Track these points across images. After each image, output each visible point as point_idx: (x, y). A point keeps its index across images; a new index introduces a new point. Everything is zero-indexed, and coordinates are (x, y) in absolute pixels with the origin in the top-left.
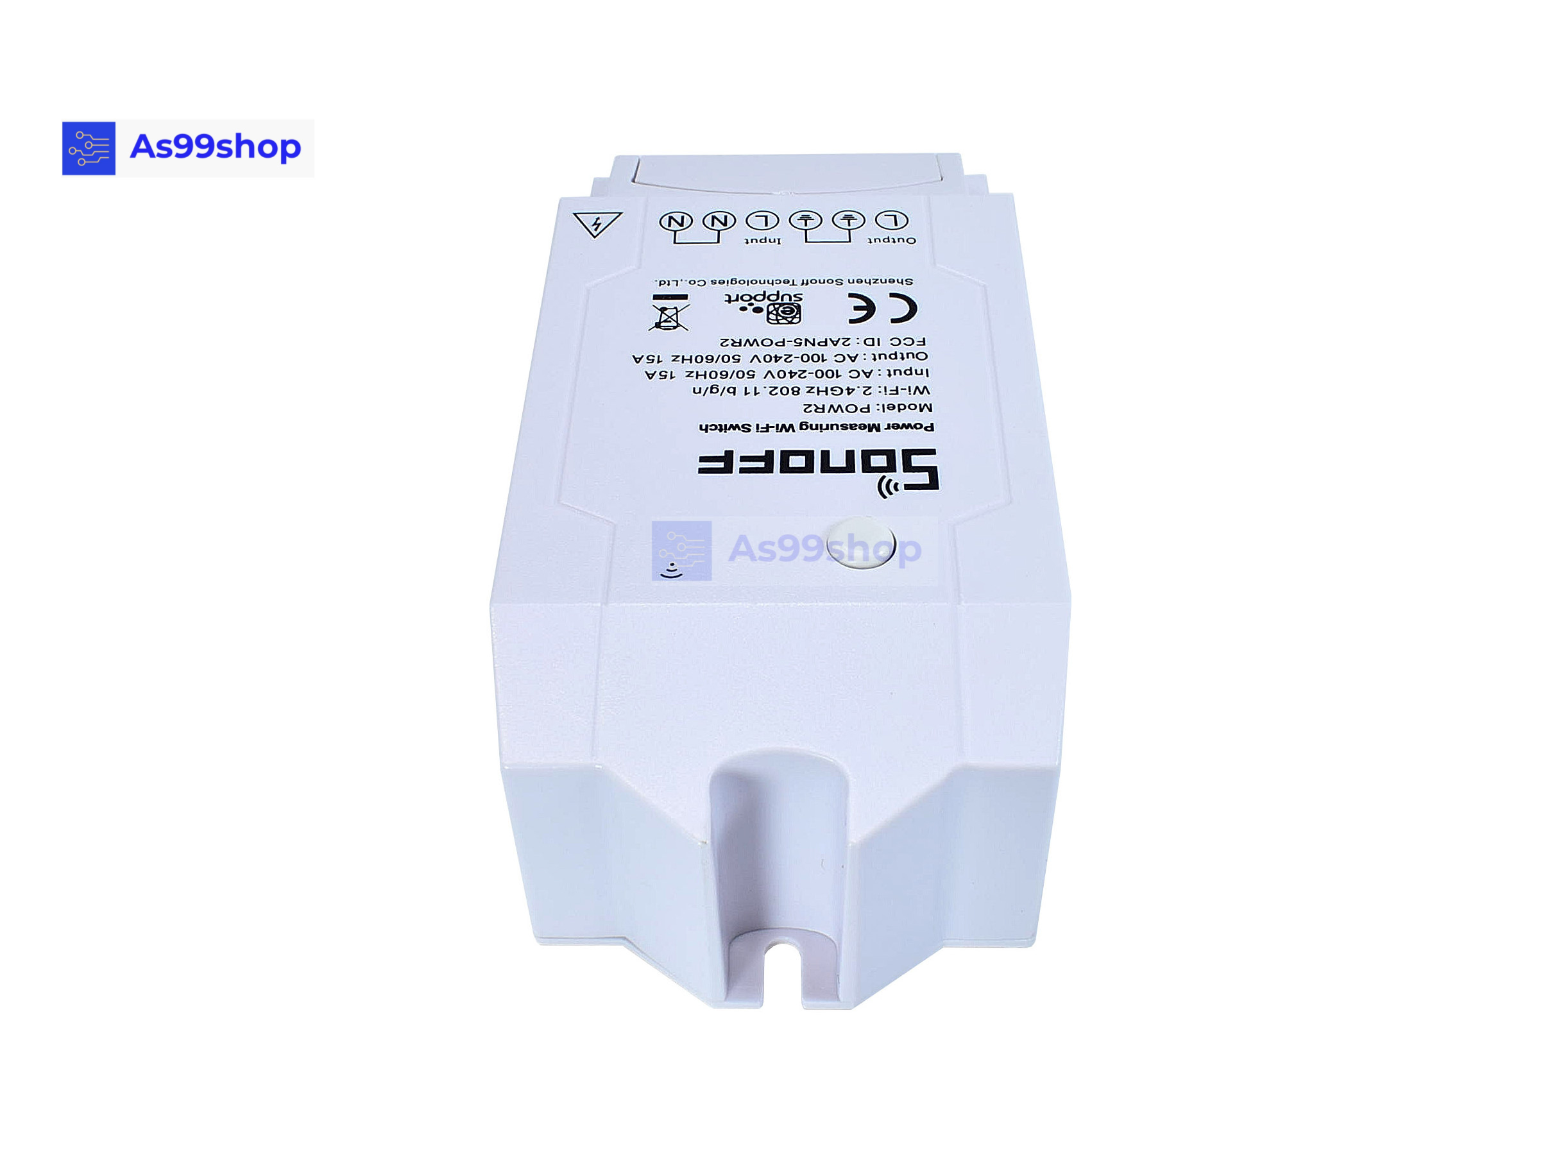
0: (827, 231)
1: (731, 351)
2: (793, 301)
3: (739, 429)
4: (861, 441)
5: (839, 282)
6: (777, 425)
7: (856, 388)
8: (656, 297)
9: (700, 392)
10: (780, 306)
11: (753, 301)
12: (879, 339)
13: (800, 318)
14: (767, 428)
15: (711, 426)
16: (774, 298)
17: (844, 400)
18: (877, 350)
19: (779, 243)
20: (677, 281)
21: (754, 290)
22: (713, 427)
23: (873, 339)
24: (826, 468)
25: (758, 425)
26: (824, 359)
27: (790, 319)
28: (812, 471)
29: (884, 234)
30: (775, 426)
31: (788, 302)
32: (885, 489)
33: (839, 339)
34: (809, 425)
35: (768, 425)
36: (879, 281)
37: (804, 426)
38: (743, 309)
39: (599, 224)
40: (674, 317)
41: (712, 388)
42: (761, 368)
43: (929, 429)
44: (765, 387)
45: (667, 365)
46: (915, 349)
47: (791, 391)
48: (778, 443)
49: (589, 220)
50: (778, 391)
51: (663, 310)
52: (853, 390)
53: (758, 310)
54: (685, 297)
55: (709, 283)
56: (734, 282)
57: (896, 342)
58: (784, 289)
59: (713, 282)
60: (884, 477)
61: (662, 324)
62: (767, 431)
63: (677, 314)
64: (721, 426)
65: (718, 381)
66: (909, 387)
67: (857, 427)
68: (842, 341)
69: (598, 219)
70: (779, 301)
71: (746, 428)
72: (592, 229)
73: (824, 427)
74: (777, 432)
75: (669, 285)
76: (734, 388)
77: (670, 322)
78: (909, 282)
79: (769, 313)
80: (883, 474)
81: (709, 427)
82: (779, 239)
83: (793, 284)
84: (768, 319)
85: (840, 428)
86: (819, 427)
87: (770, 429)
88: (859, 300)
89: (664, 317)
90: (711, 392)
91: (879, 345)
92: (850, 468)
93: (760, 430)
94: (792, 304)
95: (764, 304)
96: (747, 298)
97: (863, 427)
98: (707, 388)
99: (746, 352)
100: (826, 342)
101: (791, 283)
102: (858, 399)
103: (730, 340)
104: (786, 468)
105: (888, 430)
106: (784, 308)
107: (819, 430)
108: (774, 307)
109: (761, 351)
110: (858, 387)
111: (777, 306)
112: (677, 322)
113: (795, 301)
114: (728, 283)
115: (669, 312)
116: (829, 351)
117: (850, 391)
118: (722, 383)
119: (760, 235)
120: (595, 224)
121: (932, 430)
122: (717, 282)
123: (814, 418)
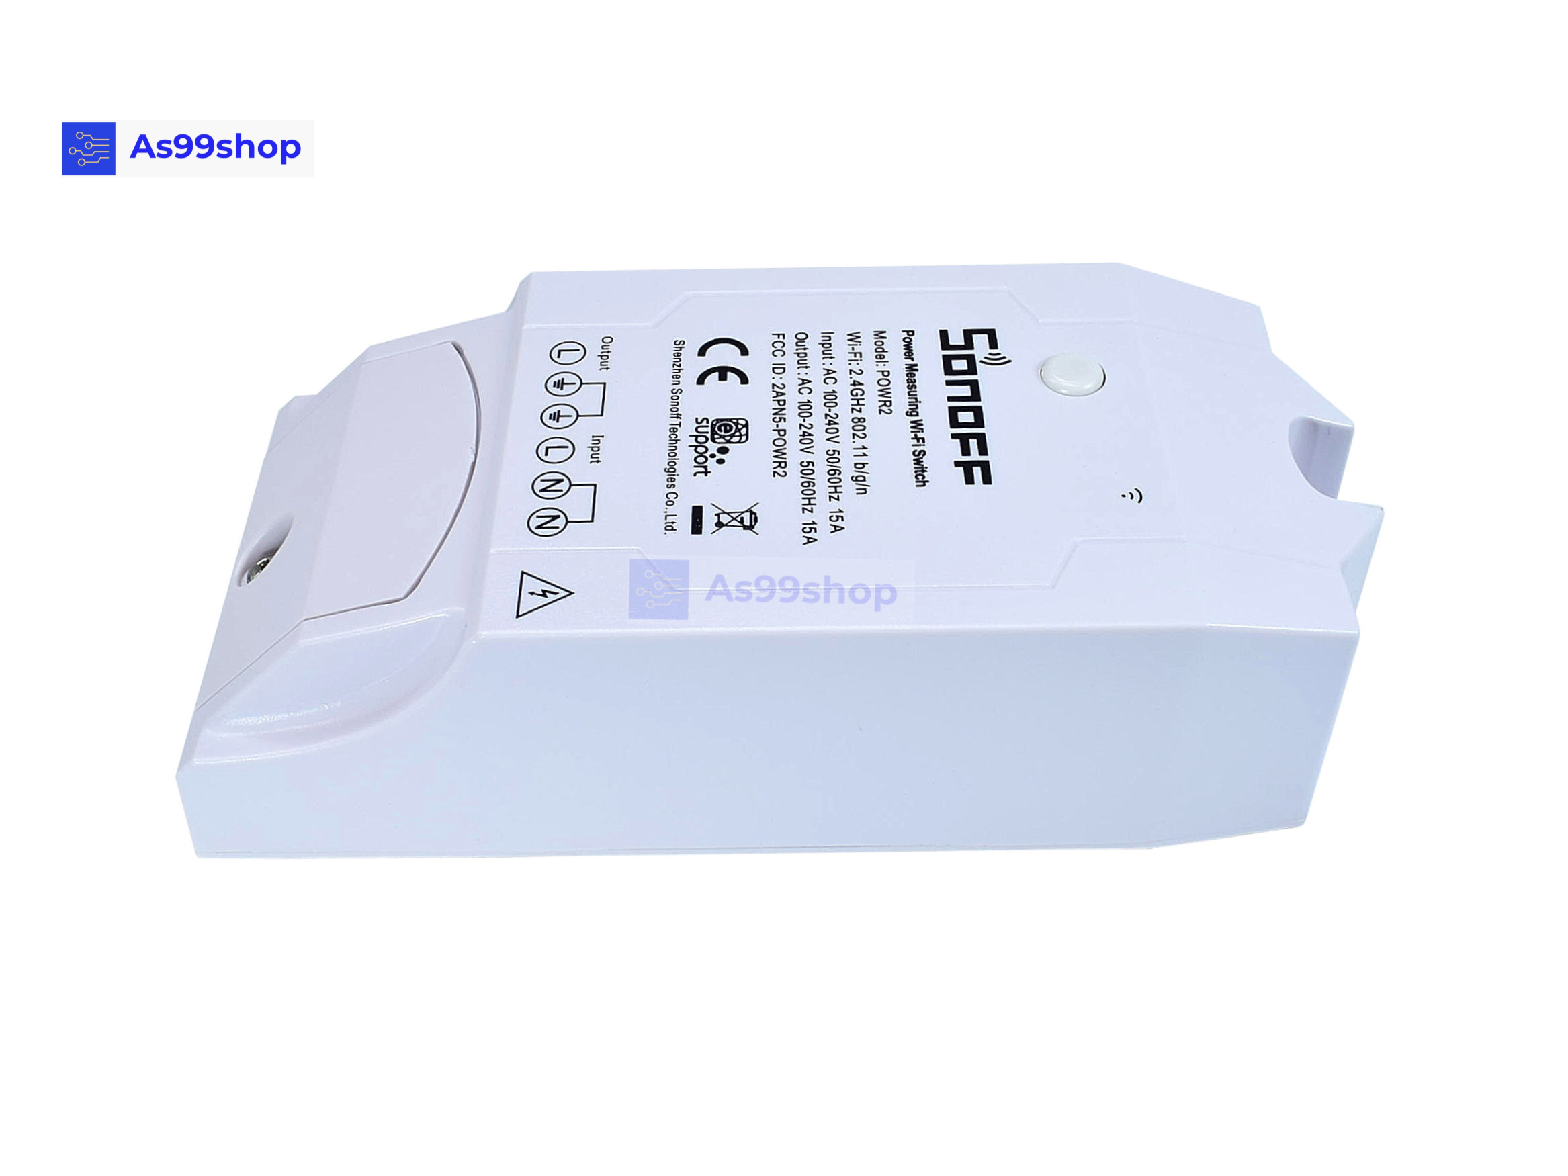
0: (585, 400)
1: (794, 469)
2: (710, 425)
3: (922, 458)
4: (932, 376)
7: (852, 380)
9: (865, 489)
10: (717, 434)
11: (707, 455)
13: (737, 420)
14: (917, 439)
15: (918, 479)
18: (791, 366)
19: (603, 436)
21: (687, 454)
22: (920, 477)
23: (773, 369)
25: (914, 445)
26: (806, 401)
29: (593, 360)
30: (914, 434)
33: (774, 391)
34: (910, 411)
36: (678, 364)
37: (913, 411)
39: (543, 591)
40: (734, 515)
41: (857, 481)
42: (822, 446)
44: (854, 442)
45: (820, 517)
46: (791, 342)
47: (859, 424)
48: (941, 429)
50: (859, 433)
51: (720, 525)
55: (672, 490)
57: (779, 353)
58: (687, 429)
59: (671, 486)
60: (981, 362)
61: (747, 523)
62: (923, 439)
63: (728, 514)
64: (916, 472)
65: (845, 476)
66: (850, 345)
67: (912, 379)
68: (777, 389)
70: (709, 435)
71: (920, 454)
73: (913, 400)
75: (673, 523)
76: (856, 464)
77: (742, 519)
78: (679, 345)
79: (729, 442)
82: (594, 436)
83: (680, 425)
84: (739, 442)
86: (914, 404)
87: (918, 436)
90: (864, 480)
91: (783, 364)
93: (921, 443)
95: (713, 447)
96: (701, 460)
98: (856, 484)
100: (779, 401)
101: (677, 427)
103: (775, 470)
106: (721, 431)
110: (851, 378)
111: (716, 436)
112: (742, 513)
114: (673, 475)
115: (724, 519)
116: (793, 399)
117: (856, 384)
118: (847, 471)
119: (584, 452)
120: (544, 596)
122: (671, 483)
123: (901, 406)
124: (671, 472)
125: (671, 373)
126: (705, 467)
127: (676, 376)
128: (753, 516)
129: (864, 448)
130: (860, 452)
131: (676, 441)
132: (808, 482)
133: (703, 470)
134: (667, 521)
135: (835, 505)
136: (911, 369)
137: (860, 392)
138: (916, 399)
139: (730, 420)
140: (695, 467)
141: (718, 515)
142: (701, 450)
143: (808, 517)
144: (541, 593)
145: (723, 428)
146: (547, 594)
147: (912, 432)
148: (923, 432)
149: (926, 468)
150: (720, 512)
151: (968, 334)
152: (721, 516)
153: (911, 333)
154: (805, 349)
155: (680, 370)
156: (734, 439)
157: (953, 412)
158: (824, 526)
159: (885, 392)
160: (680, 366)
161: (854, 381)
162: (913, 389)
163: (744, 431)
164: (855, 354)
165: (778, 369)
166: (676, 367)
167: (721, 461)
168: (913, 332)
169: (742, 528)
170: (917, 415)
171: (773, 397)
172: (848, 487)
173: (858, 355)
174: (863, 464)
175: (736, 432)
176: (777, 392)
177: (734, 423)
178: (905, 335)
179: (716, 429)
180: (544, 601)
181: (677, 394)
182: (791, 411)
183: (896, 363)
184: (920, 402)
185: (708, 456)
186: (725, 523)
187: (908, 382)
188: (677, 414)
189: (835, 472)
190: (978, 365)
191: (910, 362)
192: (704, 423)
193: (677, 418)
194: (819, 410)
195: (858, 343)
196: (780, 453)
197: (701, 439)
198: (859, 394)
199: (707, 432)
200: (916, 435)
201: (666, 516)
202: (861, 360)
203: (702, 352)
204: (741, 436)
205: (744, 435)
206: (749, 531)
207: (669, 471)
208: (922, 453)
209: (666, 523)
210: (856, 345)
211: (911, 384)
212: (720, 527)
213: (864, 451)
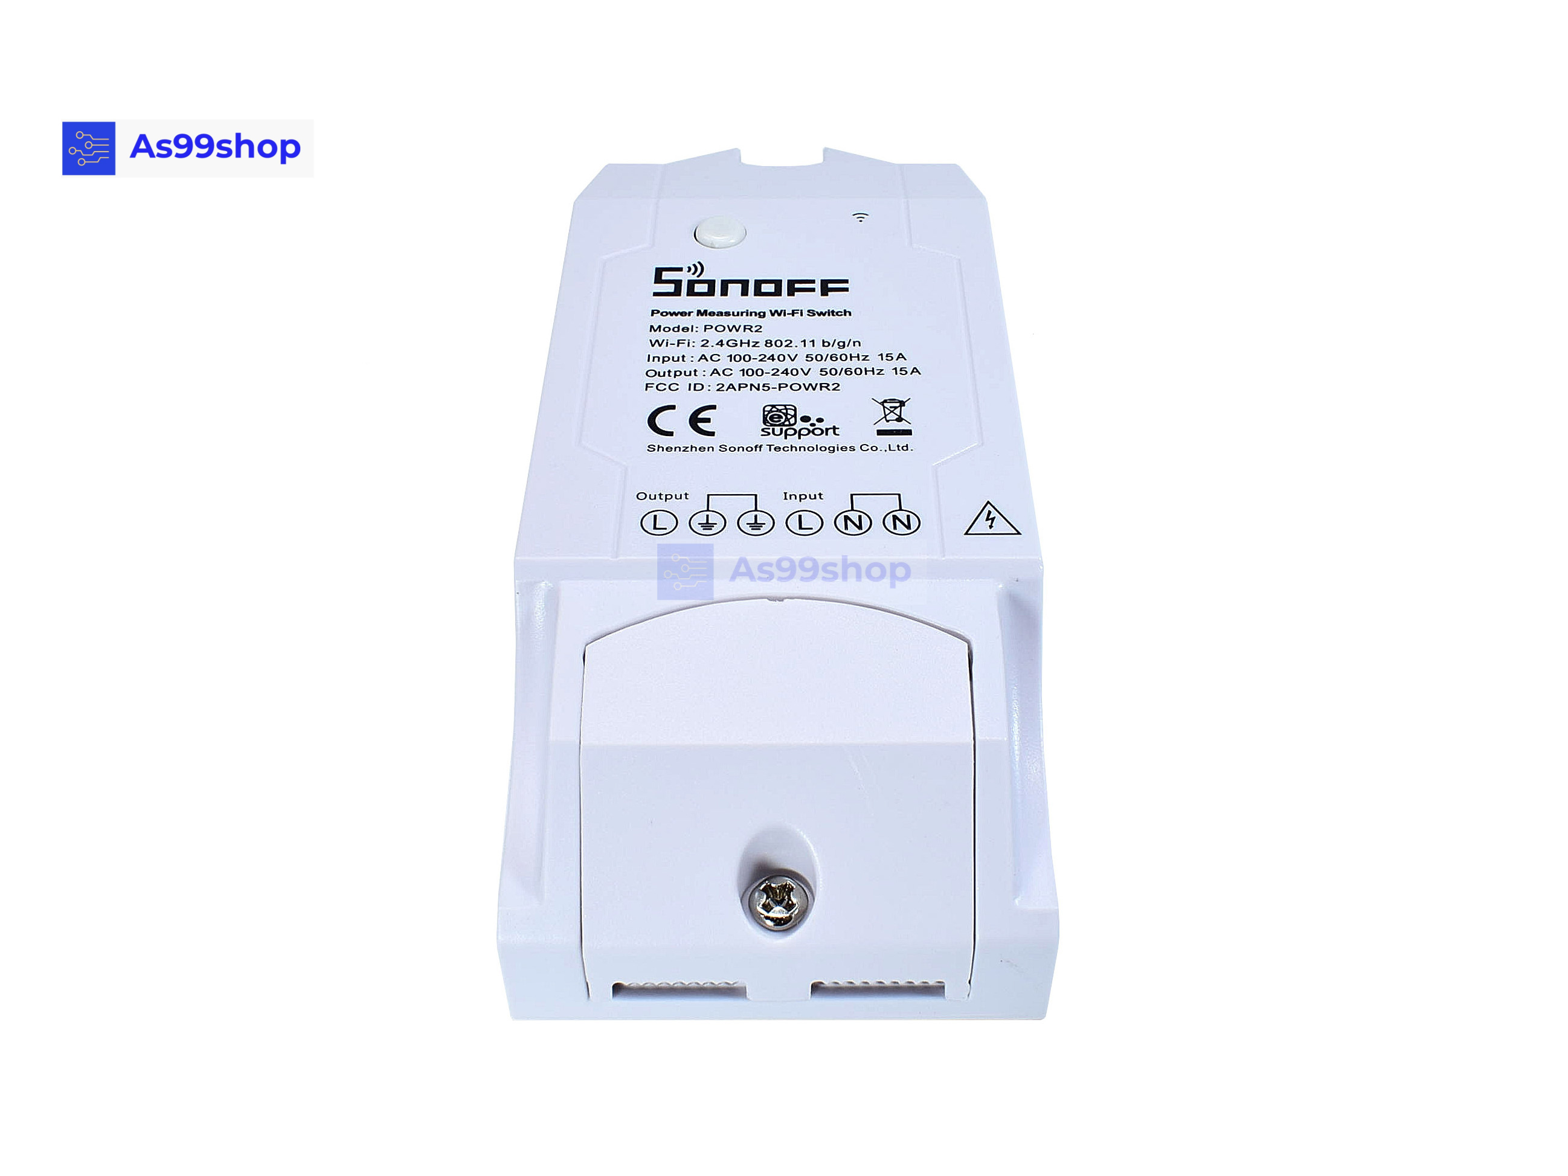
0: (732, 508)
1: (829, 379)
2: (771, 428)
4: (715, 303)
5: (723, 448)
6: (785, 315)
7: (716, 346)
8: (908, 432)
9: (854, 342)
12: (690, 389)
13: (764, 411)
14: (793, 313)
15: (841, 315)
16: (791, 432)
17: (726, 336)
18: (693, 380)
19: (785, 493)
20: (890, 450)
21: (809, 440)
22: (839, 314)
23: (695, 390)
24: (745, 283)
25: (802, 315)
26: (742, 372)
27: (774, 409)
28: (756, 281)
29: (672, 505)
31: (776, 428)
32: (699, 268)
33: (727, 390)
34: (758, 316)
35: (793, 315)
36: (682, 449)
37: (762, 315)
38: (820, 420)
39: (987, 519)
40: (887, 412)
41: (844, 346)
42: (801, 363)
43: (655, 312)
44: (796, 346)
45: (888, 366)
46: (657, 380)
47: (773, 343)
48: (784, 302)
49: (1000, 525)
50: (785, 344)
51: (900, 419)
52: (717, 344)
53: (806, 419)
54: (880, 433)
55: (857, 448)
56: (832, 449)
57: (673, 387)
58: (780, 441)
59: (853, 449)
60: (698, 276)
61: (898, 405)
62: (793, 311)
64: (833, 315)
65: (839, 352)
66: (667, 346)
67: (717, 313)
68: (725, 388)
69: (991, 527)
70: (784, 428)
71: (812, 313)
72: (994, 514)
73: (745, 314)
74: (785, 310)
75: (898, 446)
76: (824, 346)
77: (891, 407)
78: (652, 448)
79: (795, 416)
80: (700, 278)
81: (843, 313)
82: (786, 499)
83: (770, 446)
84: (795, 410)
85: (731, 313)
86: (748, 313)
87: (791, 312)
88: (705, 429)
89: (897, 411)
90: (844, 342)
91: (690, 385)
92: (725, 284)
93: (799, 312)
94: (772, 425)
95: (800, 425)
97: (712, 314)
98: (848, 346)
99: (815, 378)
100: (740, 387)
101: (773, 447)
102: (713, 336)
103: (831, 389)
104: (778, 283)
105: (690, 311)
108: (789, 422)
109: (801, 379)
110: (712, 346)
111: (787, 423)
112: (884, 407)
113: (769, 429)
114: (838, 447)
116: (737, 379)
117: (721, 343)
118: (833, 350)
119: (807, 504)
120: (993, 519)
121: (653, 311)
122: (848, 449)
123: (754, 321)
127: (702, 449)
129: (804, 341)
132: (846, 372)
135: (874, 357)
136: (703, 313)
137: (732, 342)
138: (743, 312)
143: (889, 372)
146: (991, 517)
154: (669, 371)
155: (692, 448)
158: (899, 363)
159: (734, 328)
164: (679, 343)
165: (695, 387)
166: (689, 449)
169: (903, 408)
170: (764, 312)
171: (735, 390)
172: (851, 350)
173: (681, 341)
174: (824, 342)
178: (657, 315)
182: (755, 380)
185: (813, 428)
189: (833, 357)
193: (760, 447)
195: (665, 341)
196: (810, 387)
198: (735, 342)
202: (689, 340)
209: (899, 450)
210: (667, 342)
211: (724, 314)
213: (807, 341)
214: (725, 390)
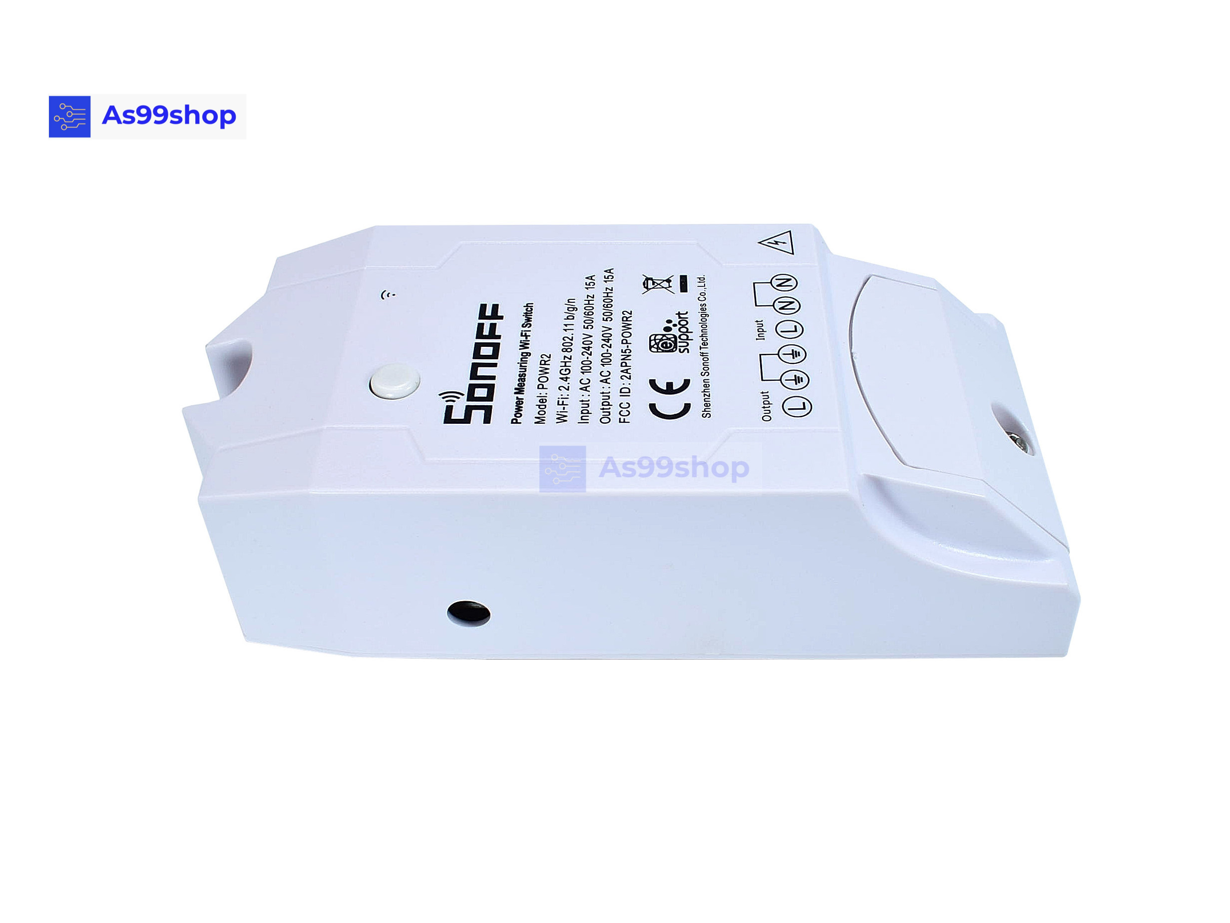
0: (776, 367)
1: (617, 317)
2: (678, 348)
3: (525, 322)
4: (505, 384)
5: (706, 371)
7: (568, 382)
9: (569, 302)
11: (679, 326)
12: (629, 396)
13: (658, 352)
17: (554, 375)
19: (757, 339)
21: (694, 327)
22: (529, 309)
23: (629, 392)
25: (529, 331)
26: (605, 365)
29: (776, 401)
30: (528, 339)
35: (529, 336)
36: (706, 397)
40: (659, 286)
41: (574, 308)
42: (596, 332)
44: (572, 334)
45: (601, 286)
46: (615, 416)
47: (567, 348)
48: (508, 341)
50: (568, 341)
51: (668, 281)
57: (626, 406)
58: (695, 343)
59: (703, 305)
61: (650, 282)
63: (663, 287)
65: (581, 311)
66: (566, 412)
67: (521, 382)
68: (628, 375)
70: (679, 340)
73: (523, 365)
75: (700, 282)
76: (573, 319)
77: (653, 284)
78: (706, 414)
79: (664, 335)
82: (763, 339)
83: (701, 348)
84: (656, 335)
90: (568, 308)
91: (621, 396)
92: (474, 375)
95: (675, 331)
96: (683, 323)
98: (574, 306)
99: (616, 325)
100: (626, 366)
101: (702, 346)
102: (554, 383)
103: (630, 315)
105: (515, 398)
106: (670, 343)
107: (520, 362)
109: (616, 332)
111: (673, 339)
112: (653, 288)
115: (665, 284)
116: (615, 368)
118: (579, 315)
119: (769, 328)
122: (703, 307)
123: (533, 360)
124: (704, 315)
125: (712, 390)
126: (680, 317)
127: (706, 386)
128: (646, 286)
129: (565, 330)
130: (569, 327)
131: (702, 336)
132: (607, 307)
133: (681, 316)
134: (703, 283)
135: (591, 292)
136: (520, 390)
137: (563, 372)
138: (521, 366)
139: (663, 351)
140: (687, 318)
141: (670, 287)
142: (684, 330)
143: (609, 285)
144: (778, 243)
145: (668, 345)
146: (774, 242)
147: (529, 341)
148: (521, 341)
149: (524, 315)
150: (668, 288)
151: (467, 420)
152: (668, 286)
153: (515, 421)
155: (704, 392)
156: (660, 337)
157: (495, 355)
158: (599, 280)
159: (544, 371)
160: (704, 395)
161: (566, 381)
162: (522, 373)
163: (653, 343)
164: (563, 404)
165: (625, 392)
166: (708, 394)
167: (669, 321)
168: (512, 423)
170: (522, 353)
171: (630, 369)
172: (580, 304)
173: (561, 403)
174: (568, 319)
175: (659, 343)
176: (627, 373)
177: (660, 349)
178: (519, 420)
179: (673, 344)
180: (776, 239)
181: (704, 371)
182: (617, 358)
183: (530, 396)
184: (518, 363)
186: (665, 282)
187: (525, 379)
188: (703, 356)
189: (589, 313)
190: (466, 393)
191: (520, 396)
192: (682, 349)
193: (703, 353)
194: (596, 359)
195: (559, 413)
196: (627, 327)
197: (684, 337)
198: (564, 370)
199: (679, 342)
200: (526, 338)
201: (705, 286)
202: (559, 398)
203: (687, 407)
204: (655, 340)
205: (652, 340)
206: (648, 277)
207: (706, 315)
208: (524, 326)
210: (560, 412)
211: (523, 377)
212: (668, 279)
213: (566, 328)
214: (629, 375)
